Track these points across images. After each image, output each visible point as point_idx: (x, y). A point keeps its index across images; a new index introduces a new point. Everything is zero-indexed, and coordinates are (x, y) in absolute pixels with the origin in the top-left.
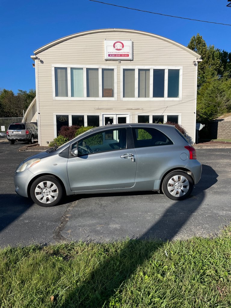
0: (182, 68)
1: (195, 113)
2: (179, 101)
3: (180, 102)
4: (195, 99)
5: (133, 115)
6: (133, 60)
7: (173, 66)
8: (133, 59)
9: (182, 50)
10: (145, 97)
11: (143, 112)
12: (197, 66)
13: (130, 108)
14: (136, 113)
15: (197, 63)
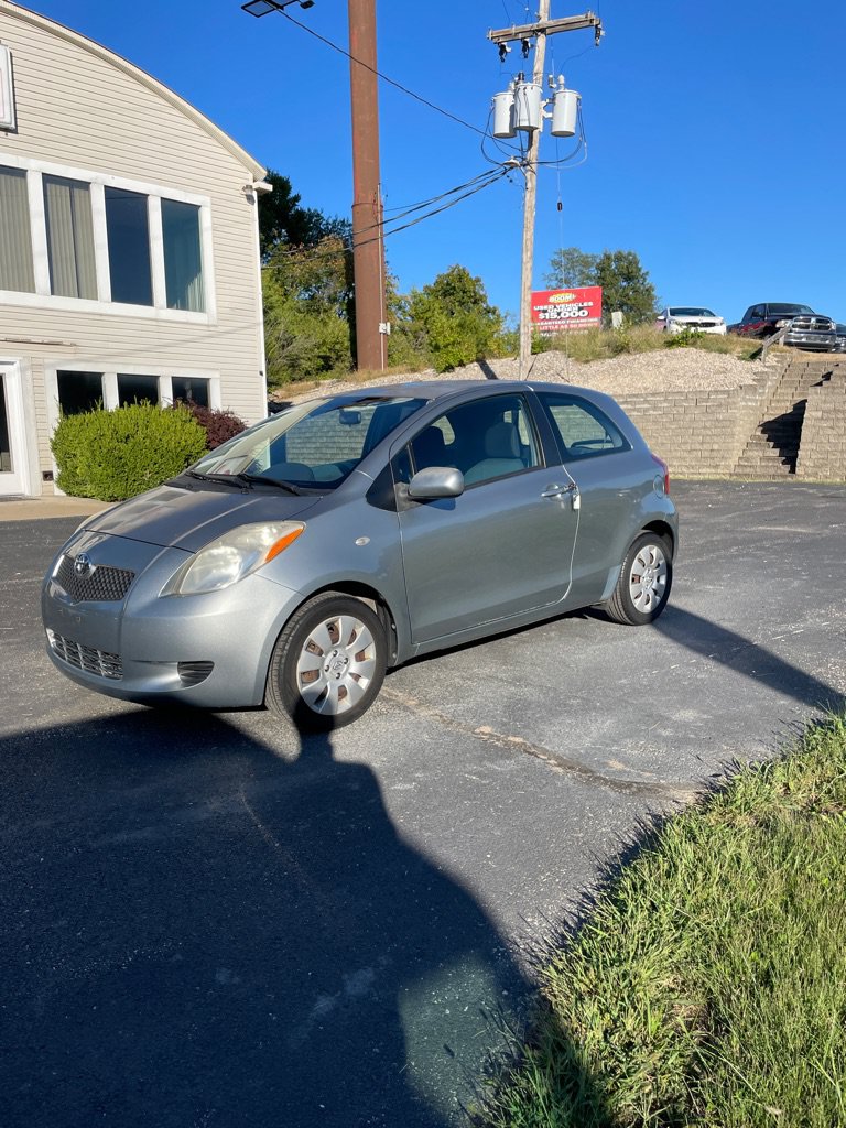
0: (209, 204)
1: (261, 373)
2: (208, 326)
3: (212, 329)
4: (258, 324)
5: (36, 367)
6: (15, 131)
7: (176, 188)
8: (16, 126)
9: (203, 133)
10: (79, 297)
11: (78, 356)
12: (256, 204)
13: (21, 338)
14: (46, 361)
15: (255, 194)
